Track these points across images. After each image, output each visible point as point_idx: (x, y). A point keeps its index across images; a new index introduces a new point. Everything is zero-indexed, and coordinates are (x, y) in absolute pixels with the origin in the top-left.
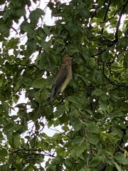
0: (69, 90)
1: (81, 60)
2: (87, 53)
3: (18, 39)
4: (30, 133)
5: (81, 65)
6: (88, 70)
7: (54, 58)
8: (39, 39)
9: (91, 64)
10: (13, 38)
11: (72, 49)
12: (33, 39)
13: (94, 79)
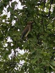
0: (29, 36)
1: (34, 23)
2: (37, 20)
5: (34, 25)
6: (37, 28)
7: (22, 22)
8: (16, 14)
9: (38, 25)
10: (4, 15)
11: (30, 18)
12: (13, 14)
13: (40, 31)
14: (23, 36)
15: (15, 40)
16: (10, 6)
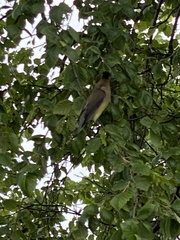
0: (107, 118)
1: (123, 76)
3: (30, 50)
4: (48, 182)
5: (123, 82)
6: (133, 91)
7: (85, 72)
9: (137, 82)
10: (23, 49)
11: (111, 60)
13: (142, 103)
14: (86, 117)
15: (59, 129)
16: (47, 17)
